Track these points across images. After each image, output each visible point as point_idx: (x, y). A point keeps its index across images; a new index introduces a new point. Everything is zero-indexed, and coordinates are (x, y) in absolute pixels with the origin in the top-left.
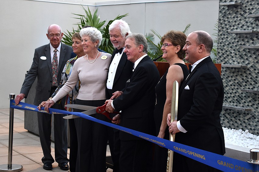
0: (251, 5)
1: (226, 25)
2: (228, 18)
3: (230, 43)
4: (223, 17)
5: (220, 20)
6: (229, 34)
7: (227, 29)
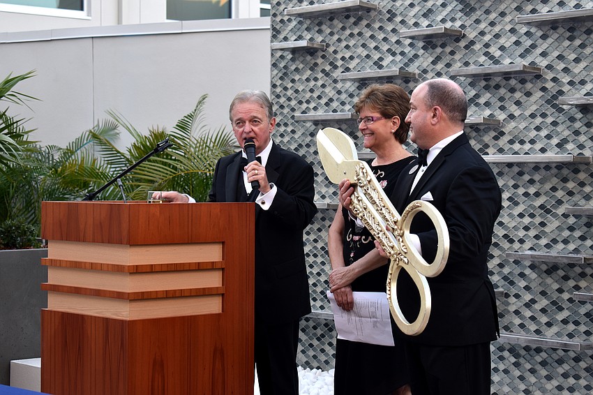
0: (347, 47)
1: (289, 99)
2: (293, 81)
3: (300, 146)
4: (281, 78)
5: (274, 86)
6: (297, 122)
7: (293, 110)
